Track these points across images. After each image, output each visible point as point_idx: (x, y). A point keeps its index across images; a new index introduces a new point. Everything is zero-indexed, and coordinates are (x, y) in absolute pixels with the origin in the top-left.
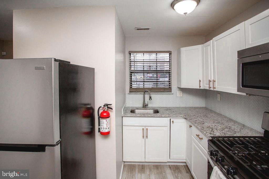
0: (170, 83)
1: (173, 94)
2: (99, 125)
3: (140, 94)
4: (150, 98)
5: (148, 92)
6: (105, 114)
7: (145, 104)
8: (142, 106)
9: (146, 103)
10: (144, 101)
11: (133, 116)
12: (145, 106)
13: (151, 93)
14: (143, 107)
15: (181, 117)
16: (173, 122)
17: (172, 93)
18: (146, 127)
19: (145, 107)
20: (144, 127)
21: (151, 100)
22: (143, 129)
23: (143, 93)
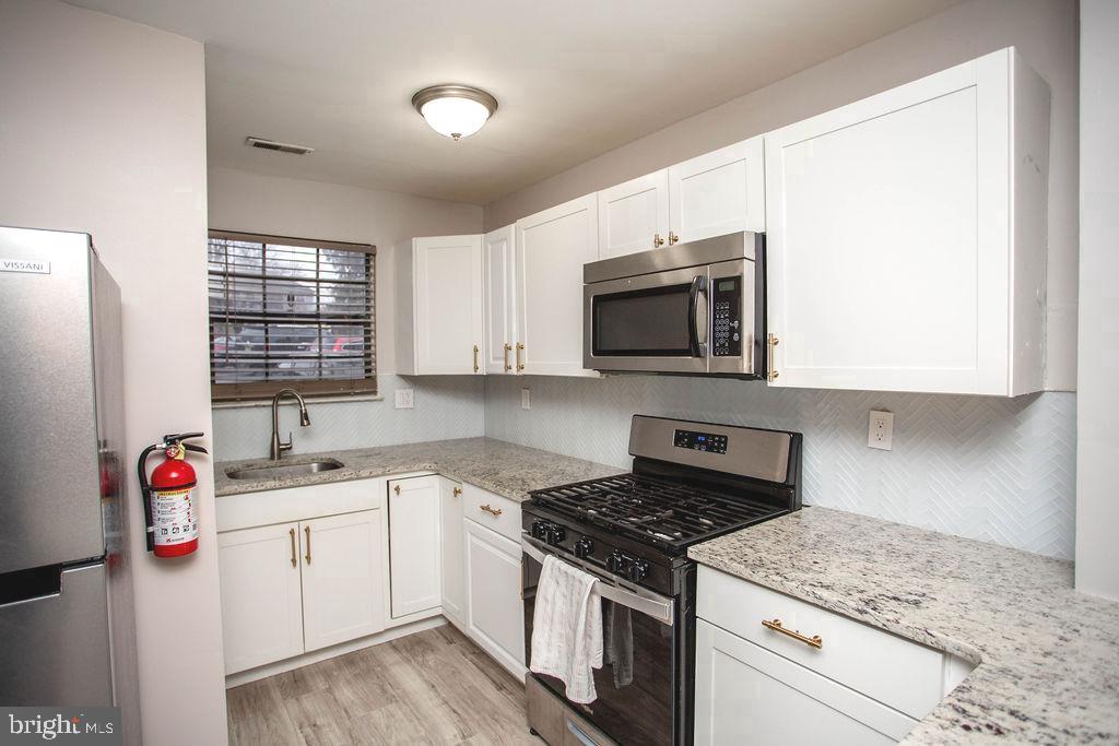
0: (368, 363)
1: (381, 400)
2: (149, 521)
3: (256, 406)
4: (305, 417)
5: (294, 397)
6: (174, 475)
7: (279, 444)
8: (269, 456)
9: (284, 439)
10: (275, 431)
11: (250, 489)
12: (279, 451)
13: (306, 401)
14: (272, 458)
15: (425, 469)
16: (397, 489)
17: (379, 396)
18: (303, 525)
19: (279, 458)
20: (295, 526)
21: (309, 424)
22: (292, 533)
23: (270, 403)
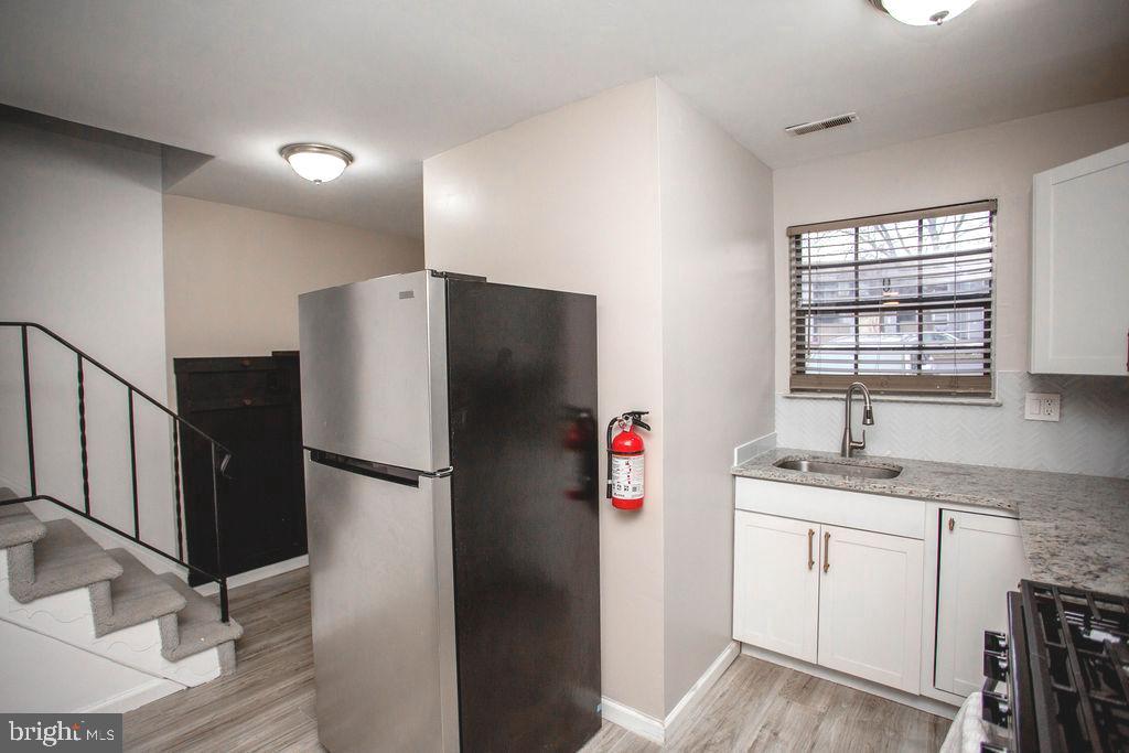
0: (987, 356)
1: (999, 405)
2: (610, 476)
3: (834, 399)
4: (868, 415)
5: (860, 392)
6: (628, 443)
7: (851, 440)
8: (840, 452)
9: (857, 437)
10: (848, 428)
12: (852, 449)
14: (843, 454)
15: (999, 508)
16: (952, 523)
17: (997, 400)
18: (825, 529)
19: (851, 456)
20: (816, 528)
21: (872, 423)
22: (811, 533)
23: (844, 396)
